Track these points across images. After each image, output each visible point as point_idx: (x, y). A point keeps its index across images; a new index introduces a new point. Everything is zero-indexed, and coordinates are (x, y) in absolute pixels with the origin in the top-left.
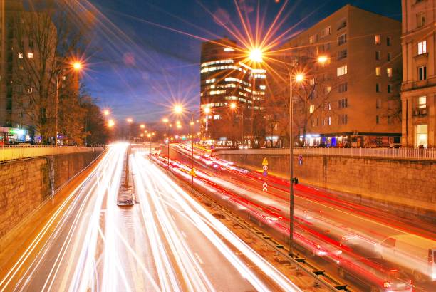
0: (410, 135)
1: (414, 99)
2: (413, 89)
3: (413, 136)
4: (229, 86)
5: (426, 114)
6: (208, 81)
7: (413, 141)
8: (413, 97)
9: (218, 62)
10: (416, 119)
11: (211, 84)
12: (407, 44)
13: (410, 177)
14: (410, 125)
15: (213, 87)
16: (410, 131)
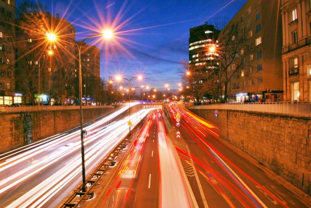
0: (288, 92)
1: (290, 60)
2: (289, 51)
3: (290, 93)
4: (209, 59)
5: (298, 73)
6: (194, 56)
7: (290, 97)
8: (289, 58)
9: (200, 42)
10: (292, 78)
11: (196, 58)
12: (284, 13)
13: (265, 128)
14: (288, 84)
15: (197, 60)
16: (288, 88)
